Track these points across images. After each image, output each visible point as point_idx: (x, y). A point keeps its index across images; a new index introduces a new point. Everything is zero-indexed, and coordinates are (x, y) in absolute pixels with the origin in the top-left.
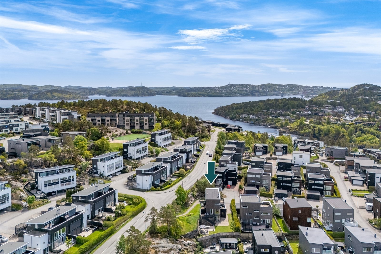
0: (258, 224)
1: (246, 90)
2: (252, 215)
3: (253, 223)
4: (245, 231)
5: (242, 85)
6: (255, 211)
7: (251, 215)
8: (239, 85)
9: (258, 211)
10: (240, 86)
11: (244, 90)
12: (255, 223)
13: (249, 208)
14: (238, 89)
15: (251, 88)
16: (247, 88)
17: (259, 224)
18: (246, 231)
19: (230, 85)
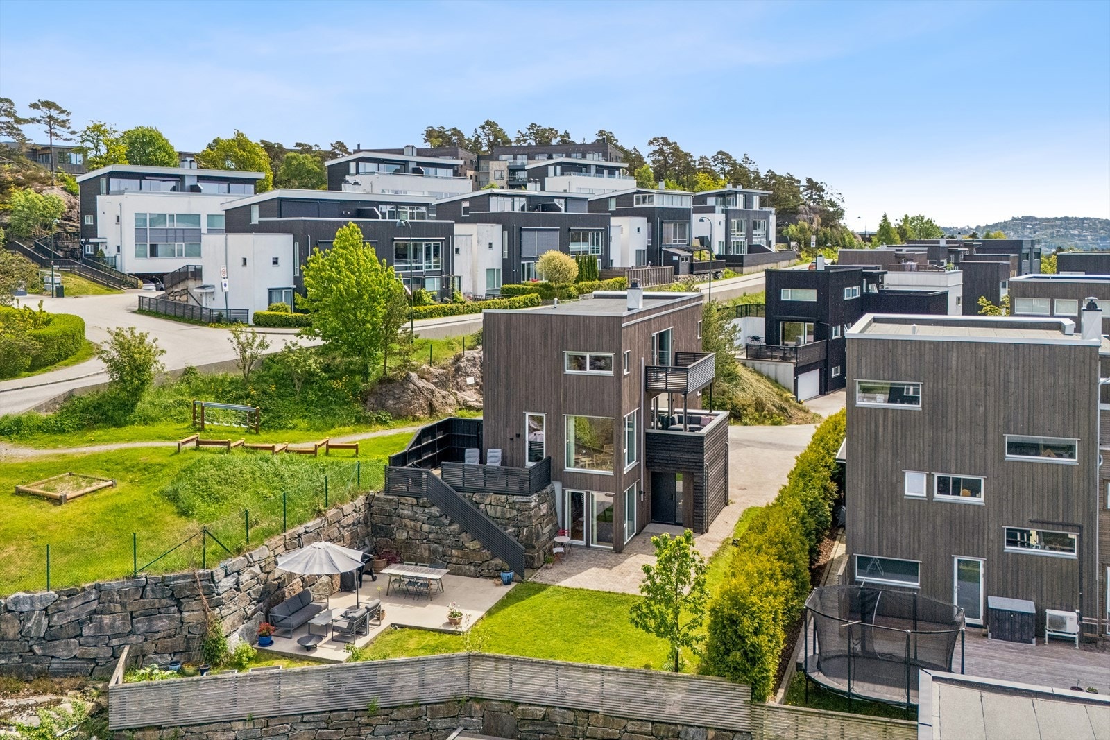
0: (1060, 623)
1: (1079, 236)
2: (980, 500)
3: (997, 603)
4: (840, 685)
5: (1066, 219)
6: (1016, 447)
7: (964, 499)
8: (1056, 219)
9: (1068, 450)
10: (1059, 223)
11: (1075, 235)
12: (1028, 607)
13: (936, 407)
14: (1049, 231)
15: (1100, 229)
16: (1083, 228)
17: (1072, 626)
18: (862, 689)
19: (1019, 219)
